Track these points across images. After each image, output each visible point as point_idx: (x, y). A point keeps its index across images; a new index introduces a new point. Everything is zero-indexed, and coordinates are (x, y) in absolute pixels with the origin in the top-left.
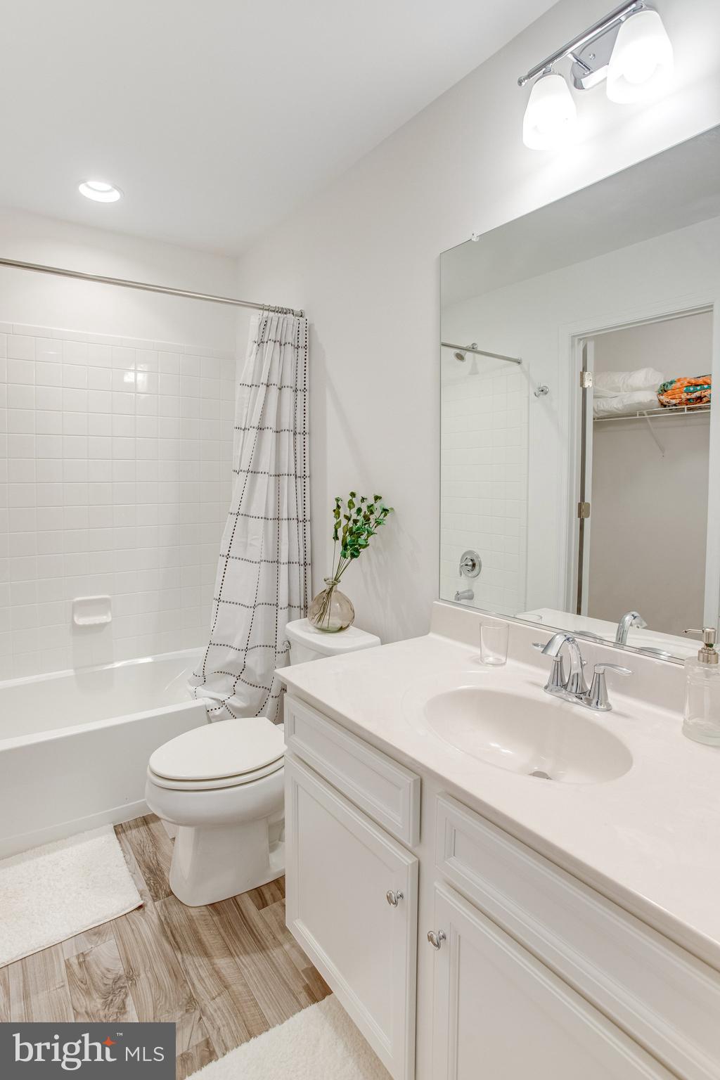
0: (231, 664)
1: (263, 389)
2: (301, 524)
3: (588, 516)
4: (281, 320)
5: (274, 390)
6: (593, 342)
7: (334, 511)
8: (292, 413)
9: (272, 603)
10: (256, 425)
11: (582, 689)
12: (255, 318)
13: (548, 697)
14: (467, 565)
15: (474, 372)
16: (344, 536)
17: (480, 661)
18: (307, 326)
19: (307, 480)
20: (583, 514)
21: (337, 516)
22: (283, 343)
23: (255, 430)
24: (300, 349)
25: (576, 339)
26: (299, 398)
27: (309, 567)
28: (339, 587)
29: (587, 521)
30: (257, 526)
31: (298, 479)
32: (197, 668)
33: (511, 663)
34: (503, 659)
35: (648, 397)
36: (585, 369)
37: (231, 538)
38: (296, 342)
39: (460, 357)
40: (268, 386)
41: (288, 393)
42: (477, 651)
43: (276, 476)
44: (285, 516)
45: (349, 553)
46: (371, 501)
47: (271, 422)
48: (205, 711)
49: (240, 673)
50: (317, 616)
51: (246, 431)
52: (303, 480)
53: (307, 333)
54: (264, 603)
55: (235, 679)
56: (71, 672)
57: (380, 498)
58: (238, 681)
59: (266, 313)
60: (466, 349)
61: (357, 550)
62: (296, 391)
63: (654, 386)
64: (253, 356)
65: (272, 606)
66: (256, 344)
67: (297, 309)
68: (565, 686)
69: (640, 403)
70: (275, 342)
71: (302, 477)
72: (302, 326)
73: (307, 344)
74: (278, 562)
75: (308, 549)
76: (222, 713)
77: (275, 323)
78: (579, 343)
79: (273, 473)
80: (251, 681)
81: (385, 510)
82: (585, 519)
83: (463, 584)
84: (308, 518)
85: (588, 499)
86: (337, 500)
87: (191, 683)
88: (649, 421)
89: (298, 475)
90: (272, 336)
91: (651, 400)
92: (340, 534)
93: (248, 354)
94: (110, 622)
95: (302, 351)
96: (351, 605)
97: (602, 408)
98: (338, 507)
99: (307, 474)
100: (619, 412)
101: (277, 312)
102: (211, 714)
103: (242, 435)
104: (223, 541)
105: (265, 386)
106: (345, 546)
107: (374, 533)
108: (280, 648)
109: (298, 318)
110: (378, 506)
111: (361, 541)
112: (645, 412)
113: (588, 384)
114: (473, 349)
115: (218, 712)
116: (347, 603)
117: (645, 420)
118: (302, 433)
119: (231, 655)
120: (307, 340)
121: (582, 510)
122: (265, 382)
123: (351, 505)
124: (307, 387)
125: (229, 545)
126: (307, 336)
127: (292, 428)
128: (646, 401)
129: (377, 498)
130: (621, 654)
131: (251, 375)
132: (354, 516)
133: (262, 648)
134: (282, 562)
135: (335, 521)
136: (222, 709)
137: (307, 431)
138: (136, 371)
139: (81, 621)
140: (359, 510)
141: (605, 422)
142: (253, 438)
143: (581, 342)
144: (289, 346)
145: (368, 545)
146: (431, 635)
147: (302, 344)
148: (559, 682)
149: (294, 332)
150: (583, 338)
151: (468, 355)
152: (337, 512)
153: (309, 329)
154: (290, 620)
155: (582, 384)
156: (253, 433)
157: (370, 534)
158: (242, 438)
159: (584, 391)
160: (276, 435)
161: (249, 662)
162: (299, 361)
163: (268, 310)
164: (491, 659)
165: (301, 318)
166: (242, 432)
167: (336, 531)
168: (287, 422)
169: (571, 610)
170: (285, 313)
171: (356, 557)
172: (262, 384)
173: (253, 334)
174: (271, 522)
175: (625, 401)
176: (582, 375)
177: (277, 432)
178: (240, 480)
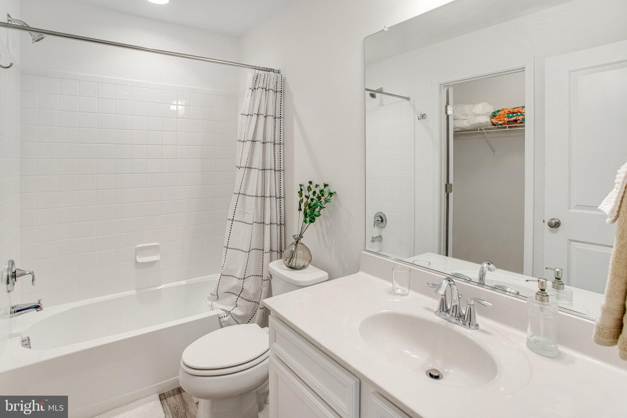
0: (234, 287)
1: (255, 117)
2: (278, 200)
3: (451, 192)
4: (266, 76)
5: (262, 118)
6: (452, 88)
7: (299, 192)
8: (273, 132)
9: (260, 249)
10: (251, 139)
11: (460, 314)
12: (250, 74)
13: (437, 319)
14: (378, 221)
15: (381, 104)
16: (305, 209)
17: (392, 292)
18: (282, 79)
19: (282, 172)
20: (448, 190)
21: (301, 195)
22: (267, 89)
23: (250, 142)
24: (278, 93)
25: (442, 86)
26: (277, 122)
27: (283, 226)
28: (302, 241)
29: (451, 195)
30: (251, 202)
31: (277, 172)
32: (213, 290)
33: (412, 293)
34: (407, 290)
35: (485, 120)
36: (448, 103)
37: (235, 209)
38: (275, 88)
39: (373, 96)
40: (258, 115)
41: (270, 120)
42: (391, 285)
43: (262, 170)
44: (268, 195)
45: (308, 219)
46: (322, 187)
47: (260, 137)
48: (218, 318)
49: (240, 293)
50: (288, 259)
51: (245, 143)
52: (280, 173)
53: (282, 83)
54: (255, 248)
55: (237, 297)
56: (134, 292)
57: (328, 185)
58: (239, 298)
59: (257, 71)
60: (377, 91)
61: (314, 218)
62: (275, 118)
63: (488, 113)
64: (249, 97)
65: (260, 251)
66: (251, 90)
67: (276, 68)
68: (447, 311)
69: (480, 123)
70: (263, 88)
71: (279, 171)
72: (279, 79)
73: (282, 90)
74: (263, 223)
75: (283, 215)
76: (229, 319)
77: (262, 77)
78: (444, 88)
79: (261, 168)
80: (247, 298)
81: (331, 194)
82: (450, 194)
83: (375, 232)
84: (282, 195)
85: (451, 181)
86: (301, 185)
87: (209, 299)
88: (485, 133)
89: (276, 169)
90: (261, 85)
91: (487, 122)
92: (303, 207)
93: (246, 95)
94: (159, 260)
95: (279, 94)
96: (309, 251)
97: (457, 126)
98: (301, 190)
99: (282, 169)
100: (468, 128)
101: (264, 70)
102: (222, 320)
103: (242, 145)
104: (230, 210)
105: (257, 115)
106: (306, 215)
107: (324, 208)
108: (265, 278)
109: (276, 74)
110: (326, 190)
111: (316, 213)
112: (483, 129)
113: (450, 112)
114: (380, 91)
115: (226, 319)
116: (308, 252)
117: (483, 133)
118: (278, 144)
119: (235, 282)
120: (282, 87)
121: (448, 188)
122: (257, 113)
123: (309, 189)
124: (282, 116)
125: (234, 213)
126: (282, 85)
127: (273, 141)
128: (483, 122)
129: (326, 185)
130: (483, 291)
131: (248, 109)
132: (311, 196)
133: (254, 276)
134: (266, 224)
135: (299, 199)
136: (228, 317)
137: (282, 142)
138: (177, 105)
139: (140, 260)
140: (314, 193)
141: (460, 134)
142: (249, 147)
143: (446, 88)
144: (271, 91)
145: (320, 215)
146: (360, 273)
147: (279, 90)
148: (443, 308)
149: (274, 84)
150: (447, 85)
151: (377, 95)
152: (300, 193)
153: (283, 81)
154: (271, 261)
155: (446, 113)
156: (249, 144)
157: (321, 208)
158: (242, 147)
159: (448, 117)
160: (263, 145)
161: (246, 286)
162: (277, 100)
163: (258, 69)
164: (399, 291)
165: (278, 74)
166: (242, 143)
167: (300, 205)
168: (269, 138)
169: (442, 253)
170: (269, 71)
171: (313, 222)
172: (255, 114)
173: (249, 83)
174: (259, 198)
175: (471, 122)
176: (446, 107)
177: (264, 143)
178: (240, 173)
